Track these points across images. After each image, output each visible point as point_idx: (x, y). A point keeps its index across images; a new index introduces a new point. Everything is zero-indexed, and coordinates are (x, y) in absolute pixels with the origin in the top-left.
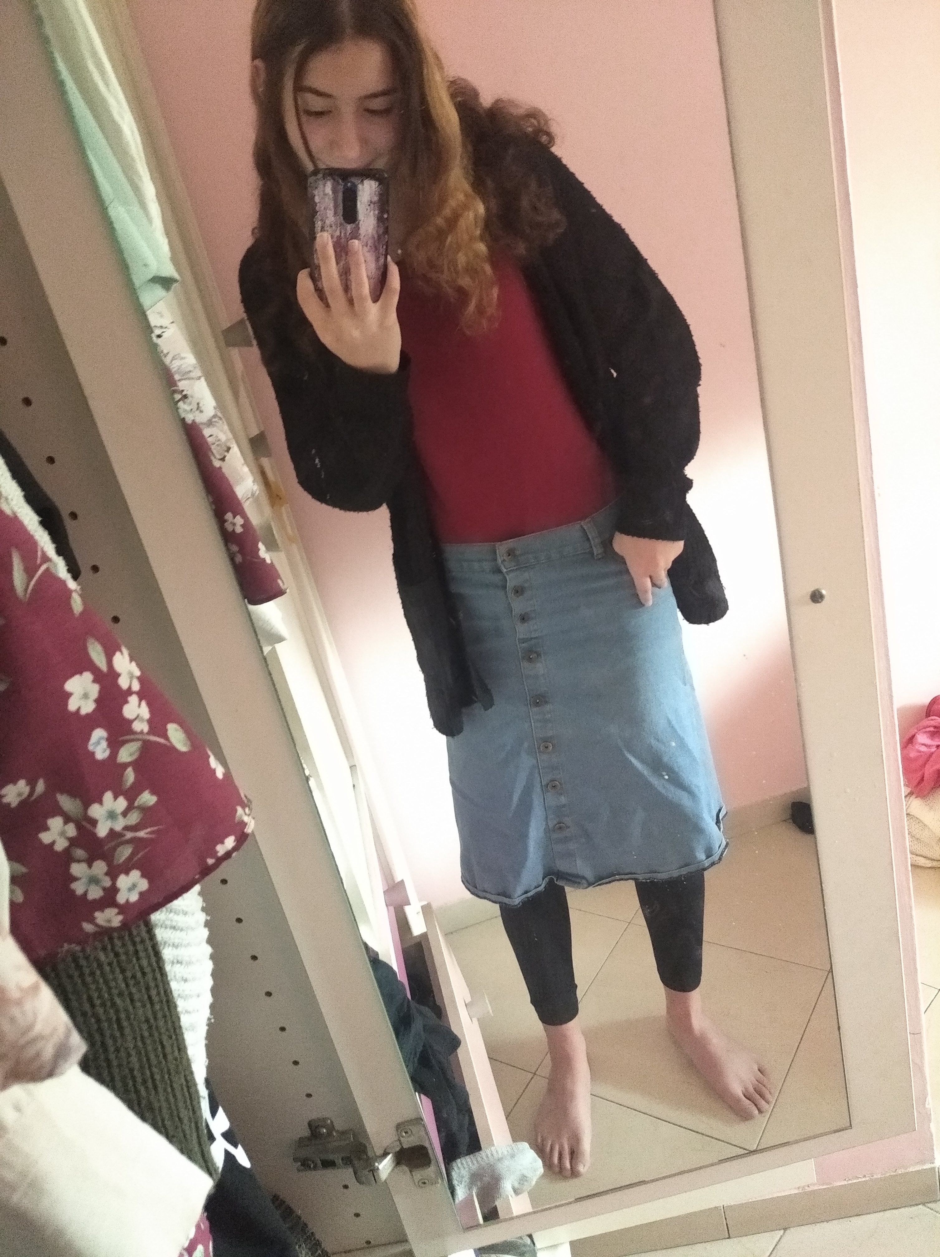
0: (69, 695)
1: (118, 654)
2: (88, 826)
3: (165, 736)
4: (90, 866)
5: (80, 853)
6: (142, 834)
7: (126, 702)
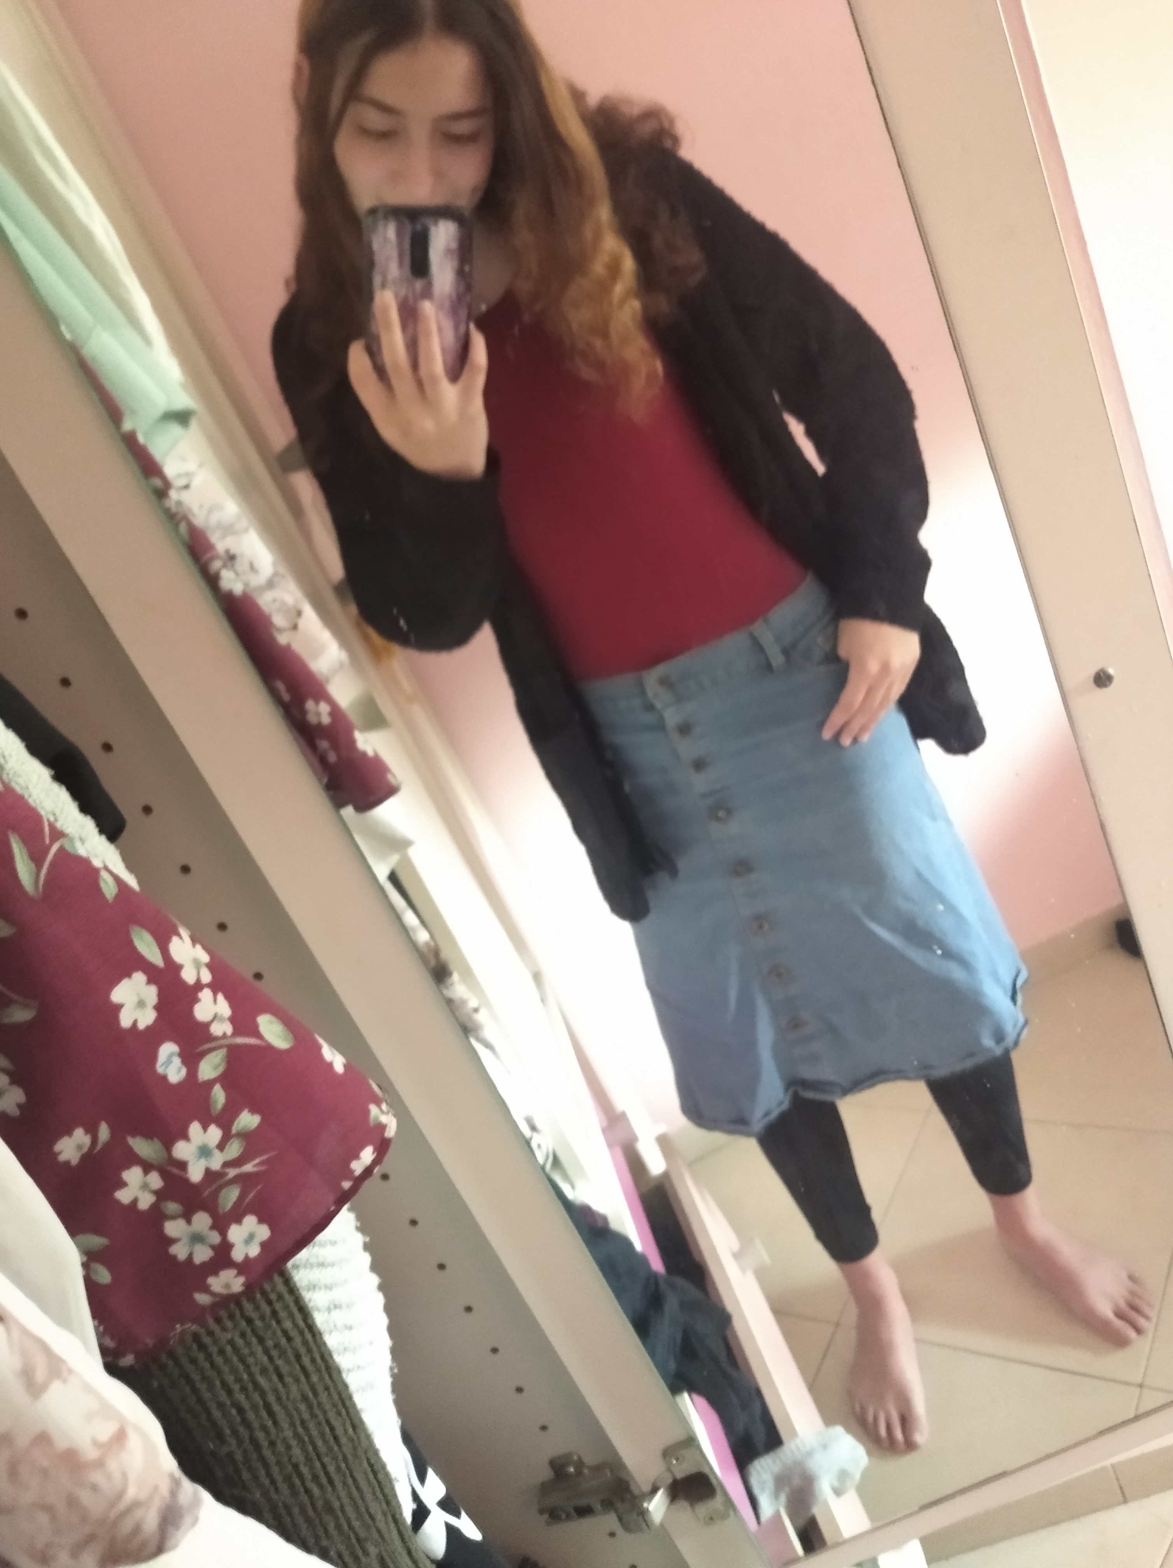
0: (118, 1007)
1: (175, 940)
2: (175, 1171)
3: (257, 1034)
4: (189, 1222)
5: (172, 1207)
6: (249, 1168)
7: (196, 1000)
